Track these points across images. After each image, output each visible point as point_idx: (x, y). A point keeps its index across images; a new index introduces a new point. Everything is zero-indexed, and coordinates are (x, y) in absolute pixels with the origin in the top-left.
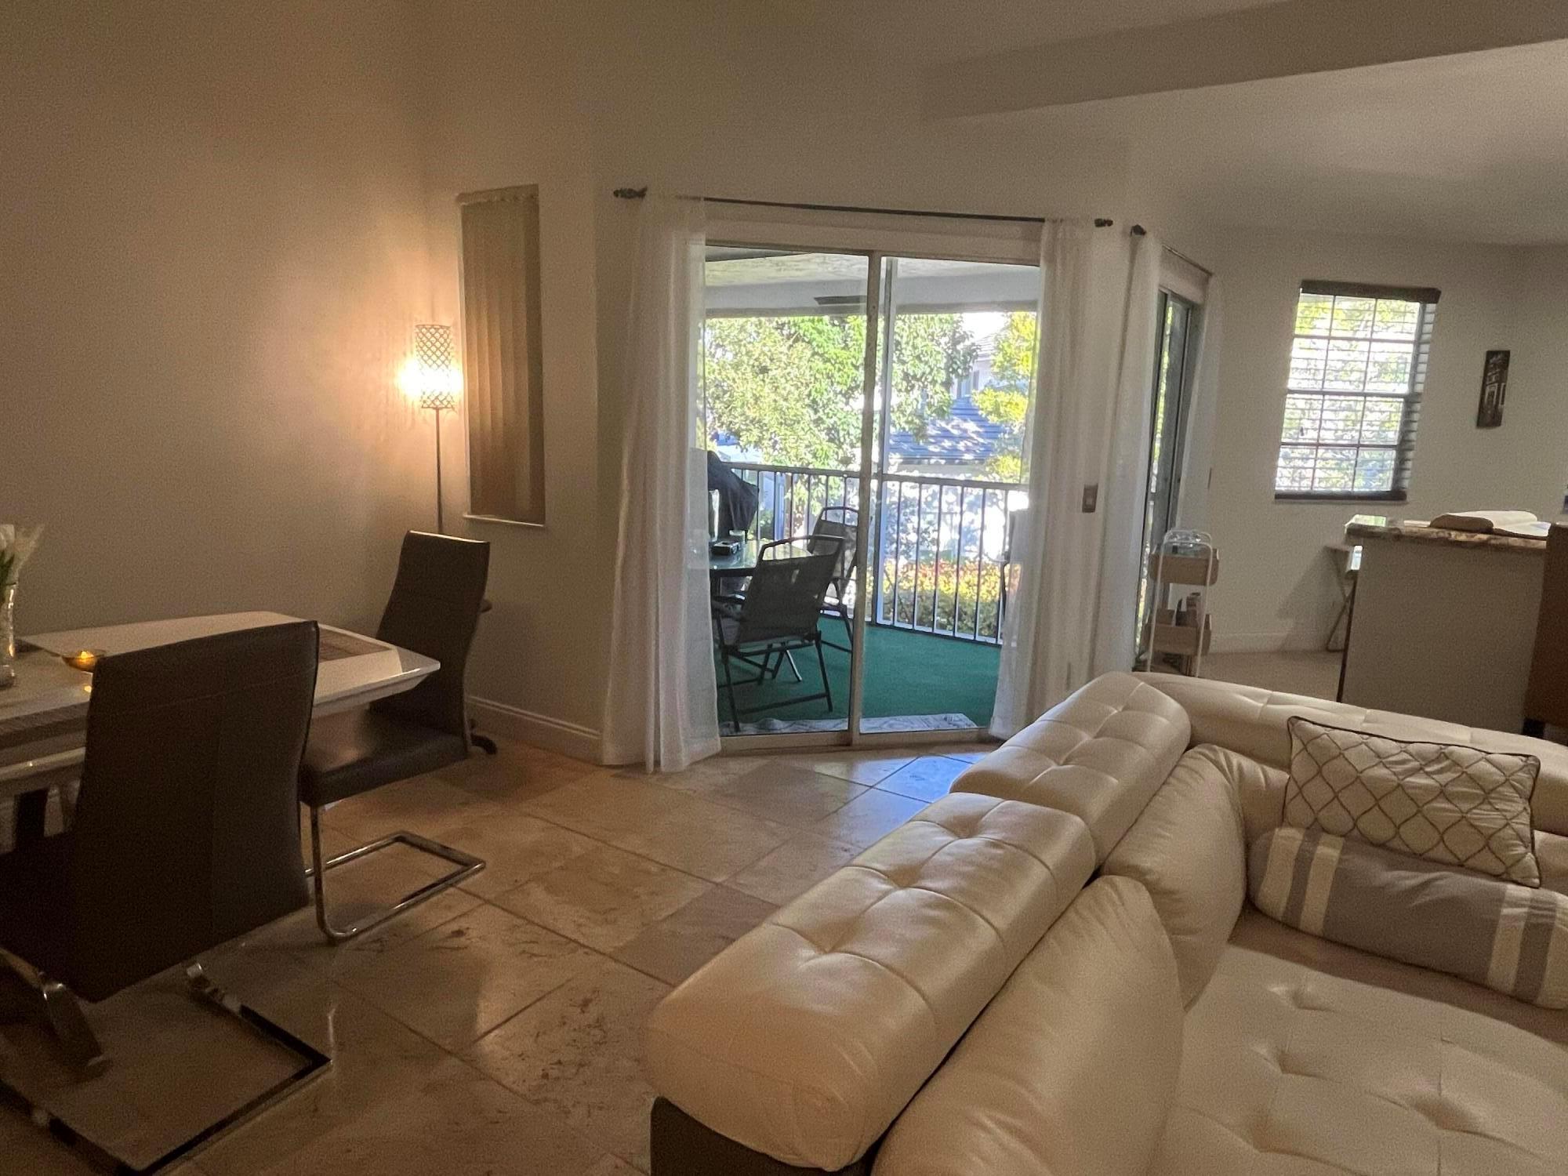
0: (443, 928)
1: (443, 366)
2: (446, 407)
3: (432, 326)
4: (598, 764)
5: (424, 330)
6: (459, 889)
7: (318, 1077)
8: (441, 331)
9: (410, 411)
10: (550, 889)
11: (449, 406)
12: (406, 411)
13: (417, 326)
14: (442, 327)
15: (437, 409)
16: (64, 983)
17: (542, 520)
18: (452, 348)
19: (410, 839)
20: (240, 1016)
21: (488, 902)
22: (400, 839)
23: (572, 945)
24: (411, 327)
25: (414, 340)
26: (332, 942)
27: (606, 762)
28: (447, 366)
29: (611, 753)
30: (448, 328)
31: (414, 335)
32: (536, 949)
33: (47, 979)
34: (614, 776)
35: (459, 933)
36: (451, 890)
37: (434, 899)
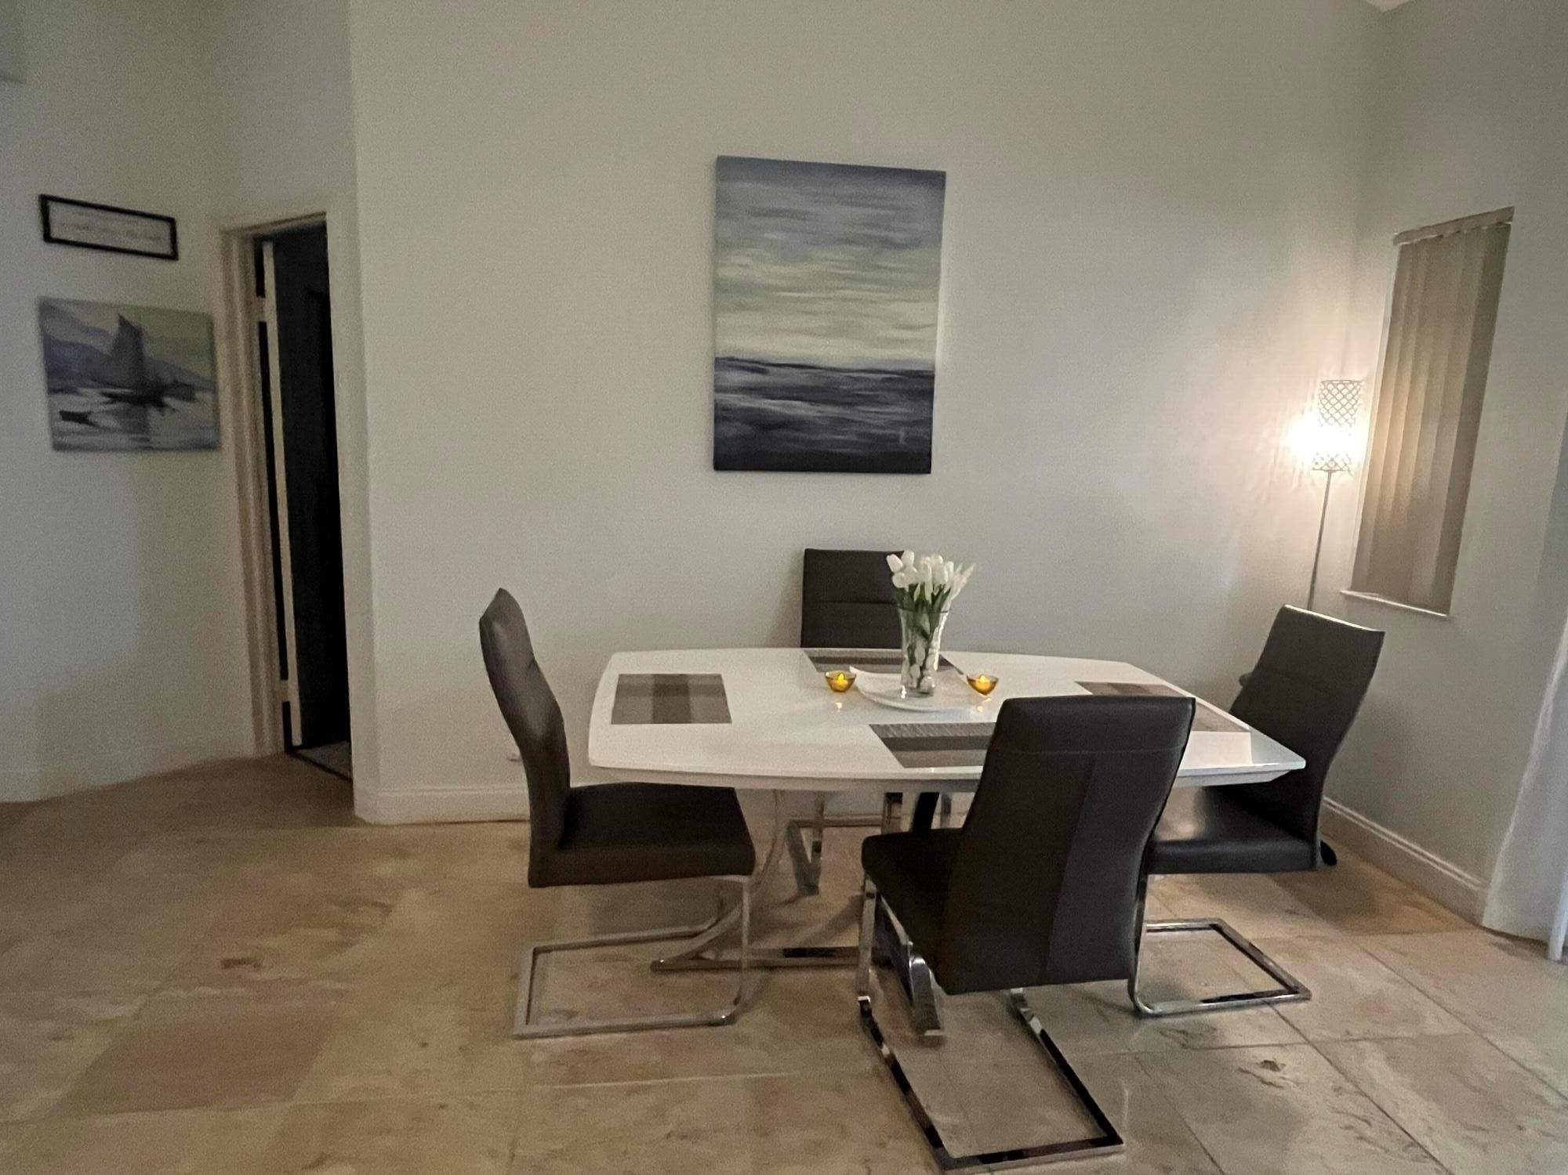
0: (1256, 1052)
1: (1347, 425)
2: (1341, 470)
3: (1341, 382)
4: (1473, 921)
5: (1330, 387)
6: (1276, 1011)
7: (1109, 1154)
8: (1351, 387)
9: (1297, 473)
10: (1392, 1060)
11: (1345, 468)
12: (1294, 472)
13: (1323, 382)
14: (1351, 382)
15: (1330, 472)
16: (926, 961)
17: (1445, 609)
18: (1360, 405)
19: (1226, 931)
20: (1039, 1038)
21: (1308, 1042)
22: (1215, 927)
23: (1418, 1151)
24: (1315, 382)
25: (1316, 397)
26: (1137, 1013)
27: (1485, 923)
28: (1351, 425)
29: (1495, 914)
30: (1358, 382)
31: (1318, 392)
32: (1369, 1133)
33: (917, 952)
34: (1497, 945)
35: (1271, 1065)
36: (1267, 1009)
37: (1249, 1012)
